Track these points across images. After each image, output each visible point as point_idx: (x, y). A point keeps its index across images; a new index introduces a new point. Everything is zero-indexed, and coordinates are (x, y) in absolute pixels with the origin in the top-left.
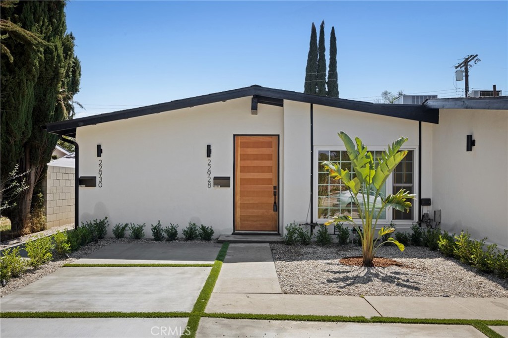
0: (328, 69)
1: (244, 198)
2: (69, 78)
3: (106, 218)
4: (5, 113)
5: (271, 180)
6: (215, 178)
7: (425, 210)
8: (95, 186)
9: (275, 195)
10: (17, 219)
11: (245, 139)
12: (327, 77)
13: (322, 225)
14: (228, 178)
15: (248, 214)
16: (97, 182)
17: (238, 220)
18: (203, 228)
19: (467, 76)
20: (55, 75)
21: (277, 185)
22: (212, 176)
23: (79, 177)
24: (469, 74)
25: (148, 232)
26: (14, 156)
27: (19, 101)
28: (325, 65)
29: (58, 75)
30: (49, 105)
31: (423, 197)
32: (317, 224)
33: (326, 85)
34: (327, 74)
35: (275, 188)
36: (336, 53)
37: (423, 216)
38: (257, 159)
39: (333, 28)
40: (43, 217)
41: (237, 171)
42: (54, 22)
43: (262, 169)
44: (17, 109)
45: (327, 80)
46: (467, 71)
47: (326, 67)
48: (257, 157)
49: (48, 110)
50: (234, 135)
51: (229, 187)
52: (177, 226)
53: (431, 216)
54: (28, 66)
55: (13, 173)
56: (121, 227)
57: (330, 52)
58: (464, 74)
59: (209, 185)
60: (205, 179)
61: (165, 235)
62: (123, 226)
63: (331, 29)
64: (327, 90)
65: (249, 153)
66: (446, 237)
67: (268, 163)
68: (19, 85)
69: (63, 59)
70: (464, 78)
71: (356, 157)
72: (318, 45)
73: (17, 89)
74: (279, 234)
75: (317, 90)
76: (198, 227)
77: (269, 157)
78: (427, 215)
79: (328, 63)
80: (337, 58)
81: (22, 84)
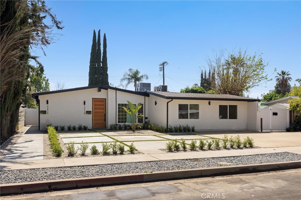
0: (102, 55)
1: (96, 117)
5: (103, 112)
6: (87, 111)
7: (146, 120)
8: (46, 114)
9: (105, 116)
11: (96, 100)
12: (101, 59)
13: (120, 125)
14: (91, 111)
15: (97, 122)
17: (93, 124)
18: (84, 127)
19: (164, 70)
21: (105, 113)
22: (86, 111)
24: (164, 69)
25: (66, 128)
28: (101, 53)
31: (146, 117)
32: (118, 125)
33: (101, 63)
34: (102, 57)
35: (105, 114)
36: (106, 47)
38: (99, 106)
39: (105, 34)
41: (93, 109)
43: (101, 109)
45: (102, 61)
46: (164, 68)
47: (101, 54)
48: (99, 105)
50: (92, 98)
51: (91, 114)
52: (76, 126)
53: (148, 122)
57: (103, 46)
58: (163, 69)
59: (85, 113)
60: (83, 111)
61: (72, 129)
63: (104, 34)
64: (102, 66)
65: (97, 104)
66: (150, 125)
67: (102, 107)
70: (163, 70)
71: (131, 107)
72: (97, 42)
74: (106, 128)
75: (97, 65)
76: (83, 126)
77: (103, 105)
78: (147, 121)
79: (102, 52)
80: (107, 50)
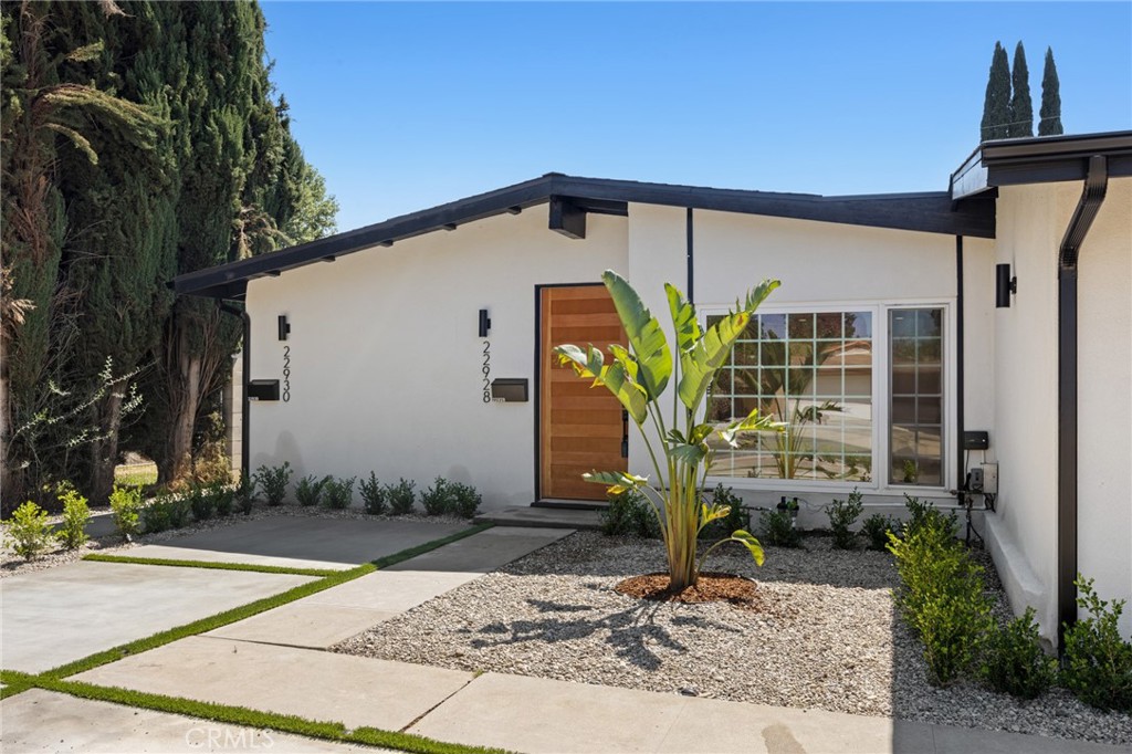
1: (560, 426)
2: (270, 185)
3: (287, 464)
4: (109, 261)
6: (498, 382)
7: (974, 460)
8: (278, 399)
9: (625, 420)
10: (166, 461)
11: (562, 295)
14: (525, 382)
15: (570, 462)
16: (282, 392)
17: (547, 474)
20: (225, 180)
22: (491, 378)
23: (251, 380)
26: (129, 341)
27: (134, 236)
29: (230, 181)
30: (213, 242)
31: (968, 427)
37: (969, 476)
38: (587, 339)
40: (221, 458)
41: (544, 365)
42: (219, 79)
44: (131, 252)
48: (586, 334)
49: (210, 250)
50: (538, 288)
51: (527, 400)
52: (413, 484)
54: (149, 169)
55: (107, 375)
56: (314, 482)
59: (485, 397)
60: (479, 385)
61: (387, 501)
62: (319, 480)
65: (568, 326)
68: (133, 206)
69: (243, 151)
73: (130, 214)
78: (979, 473)
81: (139, 203)
